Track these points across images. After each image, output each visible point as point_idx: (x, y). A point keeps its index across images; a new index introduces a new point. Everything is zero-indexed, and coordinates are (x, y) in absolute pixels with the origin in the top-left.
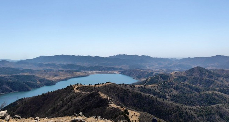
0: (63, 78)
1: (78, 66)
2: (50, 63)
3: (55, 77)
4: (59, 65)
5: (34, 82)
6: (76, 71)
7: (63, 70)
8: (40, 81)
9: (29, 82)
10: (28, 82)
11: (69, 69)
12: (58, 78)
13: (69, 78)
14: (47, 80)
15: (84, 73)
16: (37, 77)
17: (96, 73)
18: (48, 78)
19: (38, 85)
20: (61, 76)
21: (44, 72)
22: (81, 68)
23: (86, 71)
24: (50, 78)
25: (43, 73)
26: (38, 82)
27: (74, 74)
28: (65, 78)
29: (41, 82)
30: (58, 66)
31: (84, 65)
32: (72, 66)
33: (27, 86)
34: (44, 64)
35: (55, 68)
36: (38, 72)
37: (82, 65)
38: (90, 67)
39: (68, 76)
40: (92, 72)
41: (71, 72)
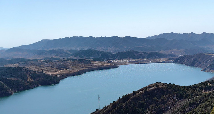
0: (72, 71)
1: (98, 52)
2: (56, 49)
3: (61, 69)
4: (69, 52)
5: (20, 80)
6: (95, 60)
7: (75, 58)
8: (32, 78)
9: (11, 79)
10: (8, 78)
11: (85, 58)
12: (65, 71)
13: (85, 72)
14: (45, 75)
15: (109, 62)
16: (28, 71)
17: (130, 62)
18: (48, 71)
19: (27, 84)
20: (71, 69)
21: (44, 62)
22: (104, 56)
23: (112, 60)
24: (51, 72)
25: (41, 64)
26: (29, 79)
27: (93, 64)
28: (77, 70)
29: (34, 80)
30: (67, 53)
31: (108, 51)
32: (89, 52)
33: (5, 86)
34: (46, 51)
35: (63, 56)
36: (32, 62)
37: (104, 51)
38: (118, 53)
39: (83, 67)
40: (122, 61)
41: (87, 62)
